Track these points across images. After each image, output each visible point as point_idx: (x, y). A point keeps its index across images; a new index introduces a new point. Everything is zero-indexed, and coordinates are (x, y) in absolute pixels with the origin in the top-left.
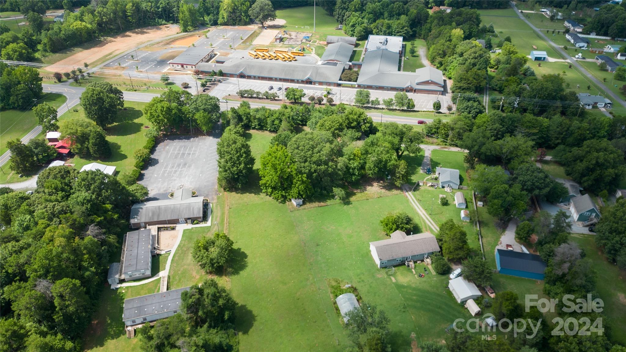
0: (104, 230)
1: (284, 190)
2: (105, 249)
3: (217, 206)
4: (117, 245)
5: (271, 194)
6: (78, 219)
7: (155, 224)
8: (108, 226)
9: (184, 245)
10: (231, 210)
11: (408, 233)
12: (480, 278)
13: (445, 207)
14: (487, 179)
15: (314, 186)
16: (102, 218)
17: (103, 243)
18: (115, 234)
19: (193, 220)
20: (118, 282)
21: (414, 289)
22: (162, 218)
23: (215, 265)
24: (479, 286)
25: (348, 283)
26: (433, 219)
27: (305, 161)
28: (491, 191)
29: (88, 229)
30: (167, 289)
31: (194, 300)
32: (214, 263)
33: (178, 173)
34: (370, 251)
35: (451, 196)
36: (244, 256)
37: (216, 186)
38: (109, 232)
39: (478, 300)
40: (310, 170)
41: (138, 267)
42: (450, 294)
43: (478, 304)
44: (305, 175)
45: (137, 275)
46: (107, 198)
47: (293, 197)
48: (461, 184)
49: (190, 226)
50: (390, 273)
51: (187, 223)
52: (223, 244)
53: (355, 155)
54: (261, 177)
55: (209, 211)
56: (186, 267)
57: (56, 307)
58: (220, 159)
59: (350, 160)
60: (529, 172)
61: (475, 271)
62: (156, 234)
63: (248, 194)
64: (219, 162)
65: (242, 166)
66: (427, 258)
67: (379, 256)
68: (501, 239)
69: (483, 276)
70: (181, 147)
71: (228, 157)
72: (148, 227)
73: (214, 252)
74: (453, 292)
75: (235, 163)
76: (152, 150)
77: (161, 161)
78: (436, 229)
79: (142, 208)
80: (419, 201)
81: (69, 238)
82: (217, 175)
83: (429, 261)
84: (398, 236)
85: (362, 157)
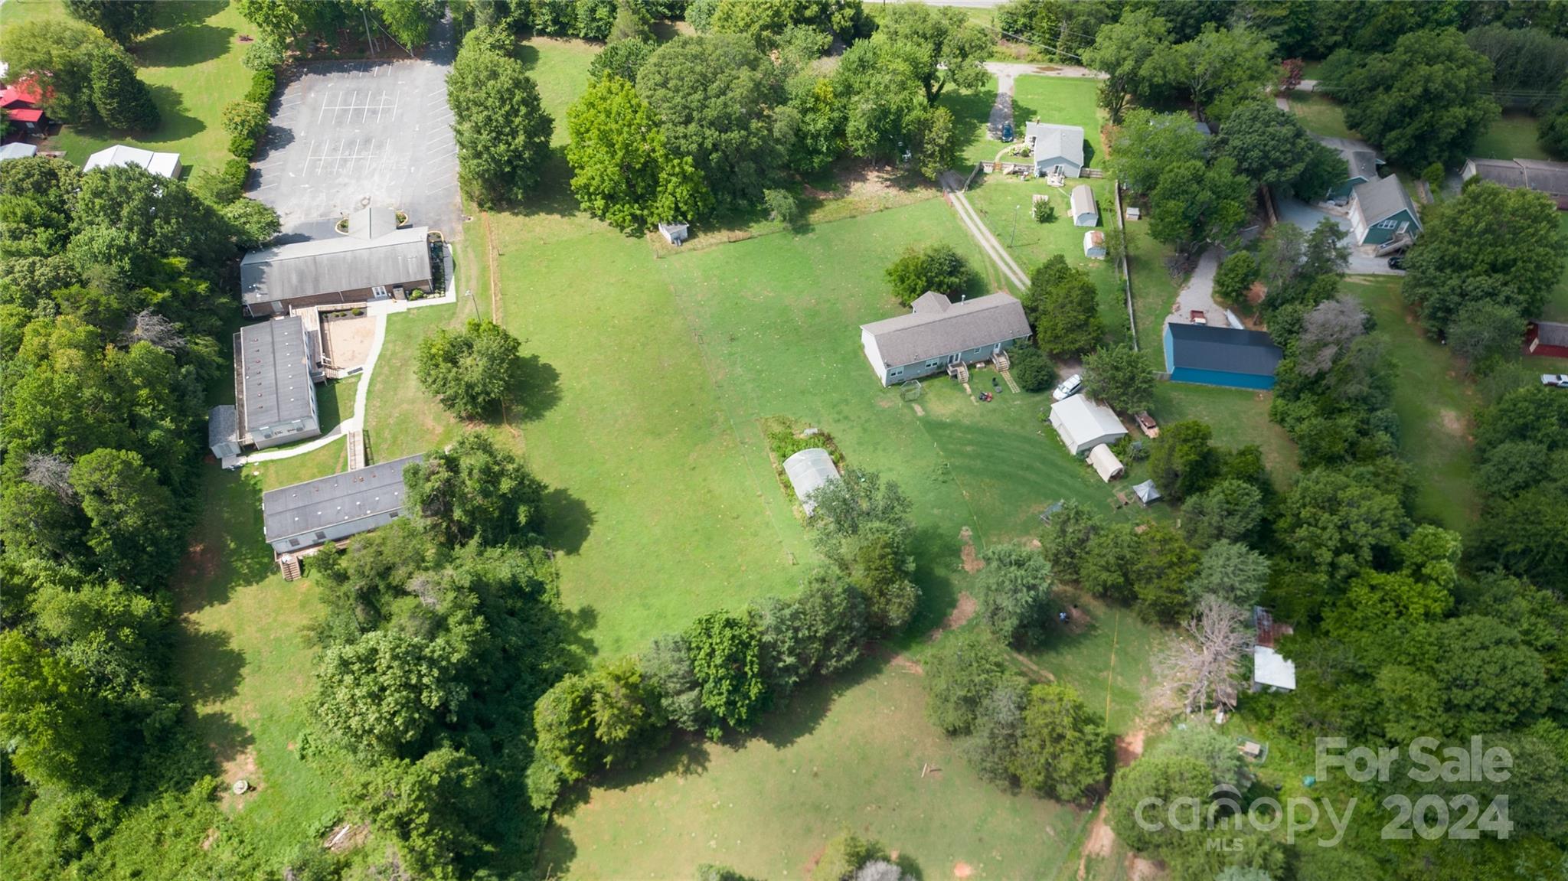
0: (178, 325)
1: (636, 201)
2: (189, 373)
3: (465, 249)
4: (220, 360)
5: (604, 214)
6: (103, 300)
7: (312, 304)
8: (187, 313)
9: (394, 353)
10: (503, 258)
11: (954, 296)
12: (1123, 394)
13: (1046, 225)
14: (1153, 148)
15: (714, 188)
16: (167, 293)
17: (181, 357)
18: (209, 333)
19: (409, 290)
20: (238, 451)
21: (968, 429)
22: (327, 288)
23: (480, 399)
24: (1120, 414)
25: (810, 426)
26: (1017, 259)
27: (688, 121)
28: (1161, 178)
29: (135, 323)
30: (367, 463)
31: (437, 485)
32: (478, 394)
33: (351, 165)
34: (862, 347)
35: (1062, 196)
36: (549, 374)
37: (458, 198)
38: (191, 329)
39: (1117, 446)
40: (701, 145)
41: (284, 414)
42: (1052, 434)
43: (1117, 454)
44: (689, 159)
45: (285, 432)
46: (170, 240)
47: (661, 219)
48: (1086, 165)
49: (401, 305)
50: (910, 395)
51: (393, 296)
52: (495, 346)
53: (817, 99)
54: (574, 168)
55: (447, 265)
56: (405, 406)
57: (91, 520)
58: (460, 123)
59: (804, 112)
60: (1258, 125)
61: (1113, 378)
62: (318, 328)
63: (542, 215)
64: (459, 132)
65: (521, 139)
66: (1000, 354)
67: (883, 357)
68: (1179, 299)
69: (1131, 390)
70: (349, 93)
71: (481, 118)
72: (293, 313)
73: (473, 367)
74: (1061, 431)
75: (500, 133)
76: (272, 104)
77: (299, 133)
78: (1023, 281)
79: (267, 264)
80: (983, 213)
81: (92, 348)
82: (456, 167)
83: (1003, 361)
84: (931, 306)
85: (837, 104)
